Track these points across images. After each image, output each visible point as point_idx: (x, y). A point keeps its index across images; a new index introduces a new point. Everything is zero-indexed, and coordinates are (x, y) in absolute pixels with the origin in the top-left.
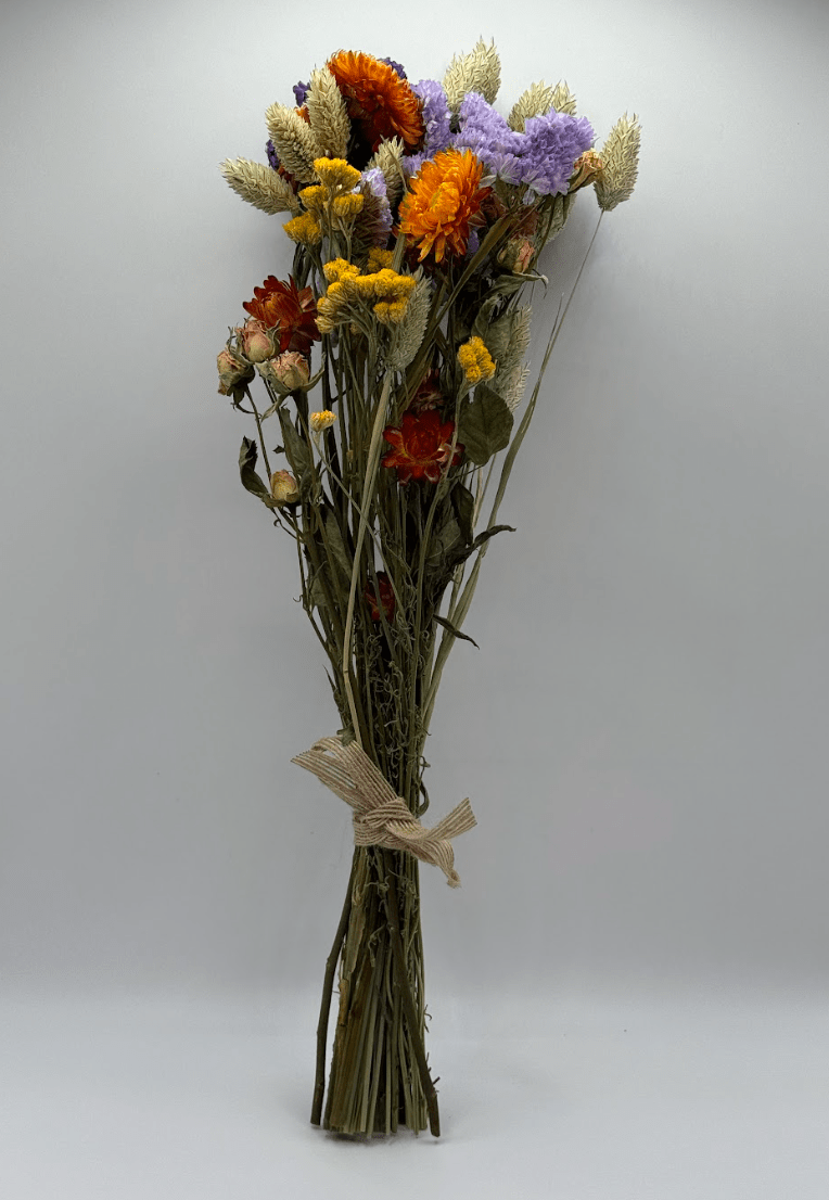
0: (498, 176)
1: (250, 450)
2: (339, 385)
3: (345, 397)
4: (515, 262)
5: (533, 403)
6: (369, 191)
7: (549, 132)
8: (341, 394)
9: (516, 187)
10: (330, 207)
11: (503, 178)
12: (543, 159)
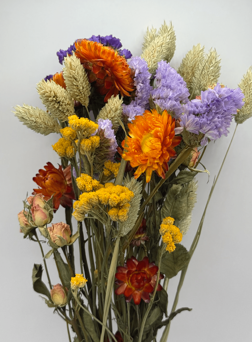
0: (185, 128)
1: (38, 270)
2: (88, 233)
3: (92, 238)
4: (189, 161)
5: (199, 233)
6: (103, 135)
7: (218, 101)
8: (90, 237)
9: (196, 135)
10: (79, 144)
11: (188, 129)
12: (213, 118)
